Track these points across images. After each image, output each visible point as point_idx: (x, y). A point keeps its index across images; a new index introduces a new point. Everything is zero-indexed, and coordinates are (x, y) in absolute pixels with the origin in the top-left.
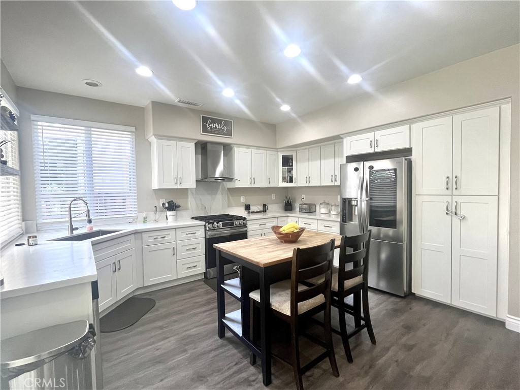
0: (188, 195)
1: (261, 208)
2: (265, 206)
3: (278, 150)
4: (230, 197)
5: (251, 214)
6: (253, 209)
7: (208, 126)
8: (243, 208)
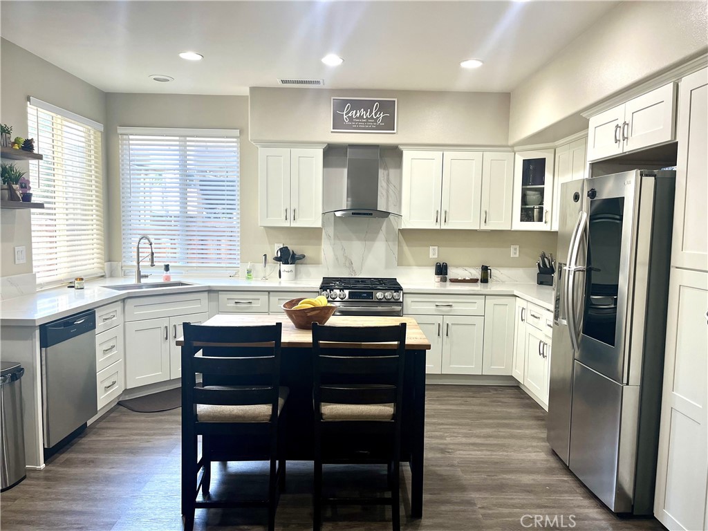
0: (321, 239)
1: (477, 274)
2: (485, 269)
3: (516, 149)
4: (406, 249)
5: (448, 283)
6: (453, 273)
7: (345, 117)
8: (432, 271)
